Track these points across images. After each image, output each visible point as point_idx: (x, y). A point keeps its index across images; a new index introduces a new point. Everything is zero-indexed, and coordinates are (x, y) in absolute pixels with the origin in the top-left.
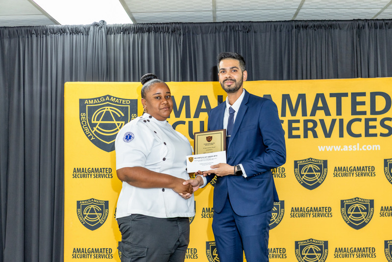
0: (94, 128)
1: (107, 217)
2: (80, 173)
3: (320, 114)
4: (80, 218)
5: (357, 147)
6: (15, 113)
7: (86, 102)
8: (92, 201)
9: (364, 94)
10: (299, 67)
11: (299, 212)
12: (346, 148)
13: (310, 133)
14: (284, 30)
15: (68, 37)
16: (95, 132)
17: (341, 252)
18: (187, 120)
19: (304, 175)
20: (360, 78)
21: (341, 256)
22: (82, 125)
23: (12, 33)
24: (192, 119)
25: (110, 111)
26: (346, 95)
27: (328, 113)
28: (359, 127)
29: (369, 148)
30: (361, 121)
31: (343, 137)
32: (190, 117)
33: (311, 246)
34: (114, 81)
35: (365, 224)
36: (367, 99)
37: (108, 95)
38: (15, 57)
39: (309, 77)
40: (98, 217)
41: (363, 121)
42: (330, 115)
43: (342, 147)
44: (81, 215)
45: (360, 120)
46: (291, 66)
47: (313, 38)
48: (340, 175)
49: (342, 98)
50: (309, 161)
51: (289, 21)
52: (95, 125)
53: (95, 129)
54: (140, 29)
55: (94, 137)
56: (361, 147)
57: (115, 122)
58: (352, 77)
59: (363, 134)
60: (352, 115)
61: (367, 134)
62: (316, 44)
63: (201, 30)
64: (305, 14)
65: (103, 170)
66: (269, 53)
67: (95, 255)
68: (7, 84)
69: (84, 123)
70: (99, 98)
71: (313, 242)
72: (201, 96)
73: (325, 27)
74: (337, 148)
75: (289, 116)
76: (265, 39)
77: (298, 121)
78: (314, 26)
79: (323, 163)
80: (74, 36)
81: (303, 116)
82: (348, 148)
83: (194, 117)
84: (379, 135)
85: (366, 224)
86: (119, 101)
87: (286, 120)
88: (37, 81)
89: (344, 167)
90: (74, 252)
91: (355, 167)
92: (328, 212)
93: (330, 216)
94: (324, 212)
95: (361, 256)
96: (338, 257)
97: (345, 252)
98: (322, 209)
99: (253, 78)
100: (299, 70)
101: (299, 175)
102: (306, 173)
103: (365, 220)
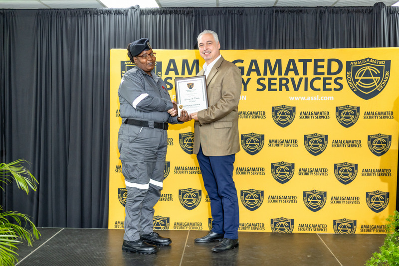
3: (291, 74)
5: (317, 98)
6: (75, 70)
7: (126, 63)
9: (323, 60)
11: (274, 143)
12: (309, 99)
13: (284, 87)
14: (267, 13)
15: (113, 17)
17: (304, 171)
20: (320, 49)
23: (73, 13)
26: (310, 60)
27: (297, 73)
28: (318, 84)
29: (326, 98)
31: (307, 90)
33: (283, 167)
35: (321, 152)
36: (325, 64)
38: (75, 30)
39: (284, 47)
41: (322, 79)
42: (298, 75)
43: (306, 98)
45: (320, 79)
46: (271, 40)
48: (304, 117)
49: (308, 63)
50: (283, 107)
51: (271, 7)
54: (164, 11)
56: (319, 98)
58: (315, 48)
59: (322, 89)
60: (314, 75)
61: (325, 89)
62: (290, 24)
63: (208, 12)
64: (283, 2)
66: (256, 30)
68: (70, 50)
71: (284, 164)
73: (296, 11)
74: (303, 98)
75: (269, 75)
76: (254, 19)
77: (275, 79)
78: (289, 11)
79: (293, 109)
80: (117, 16)
81: (279, 75)
82: (311, 99)
84: (333, 89)
87: (267, 77)
88: (91, 48)
89: (307, 112)
90: (116, 168)
91: (315, 112)
92: (295, 143)
93: (296, 146)
94: (292, 143)
95: (317, 175)
96: (302, 174)
97: (306, 172)
98: (291, 141)
99: (244, 48)
100: (277, 43)
101: (275, 117)
102: (280, 116)
103: (321, 149)
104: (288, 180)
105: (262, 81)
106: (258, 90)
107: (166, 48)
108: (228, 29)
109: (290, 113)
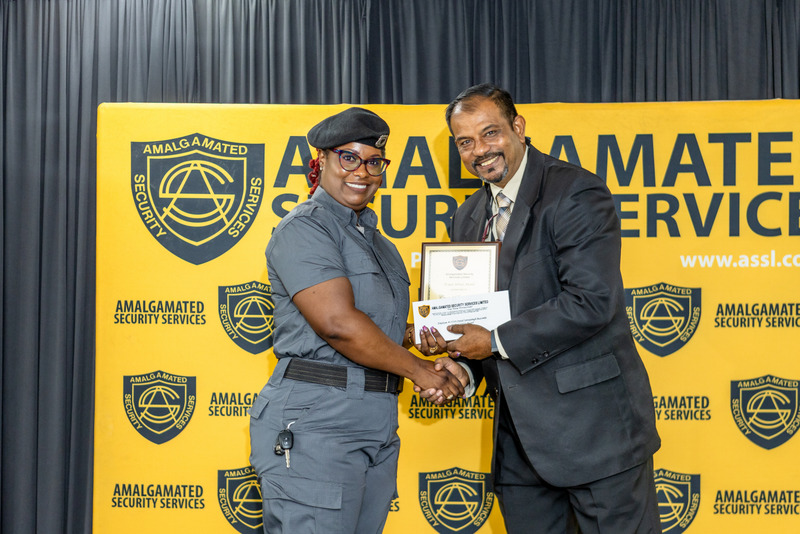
0: (164, 209)
1: (192, 413)
2: (132, 311)
3: (686, 182)
4: (132, 415)
5: (769, 259)
7: (147, 149)
8: (158, 376)
9: (787, 137)
10: (640, 73)
12: (744, 261)
13: (662, 225)
16: (167, 219)
17: (733, 502)
20: (779, 100)
21: (730, 509)
22: (137, 203)
24: (389, 190)
25: (202, 170)
26: (746, 138)
27: (703, 180)
28: (774, 214)
30: (780, 199)
31: (738, 235)
32: (385, 187)
34: (213, 101)
35: (785, 437)
36: (794, 148)
37: (197, 135)
39: (661, 95)
40: (172, 413)
41: (786, 198)
42: (708, 183)
43: (736, 259)
44: (133, 410)
45: (777, 196)
46: (619, 70)
47: (671, 5)
48: (731, 322)
49: (738, 145)
50: (659, 291)
52: (167, 202)
53: (167, 211)
55: (165, 229)
56: (779, 259)
57: (213, 196)
58: (760, 97)
59: (785, 230)
60: (760, 183)
61: (795, 230)
62: (679, 21)
65: (183, 305)
66: (571, 40)
67: (165, 501)
69: (141, 197)
70: (177, 141)
71: (665, 477)
72: (411, 138)
74: (724, 261)
75: (613, 186)
76: (561, 8)
77: (634, 198)
79: (692, 295)
81: (646, 185)
82: (750, 262)
83: (394, 187)
85: (790, 436)
86: (223, 147)
88: (36, 99)
89: (740, 306)
90: (115, 492)
91: (764, 305)
92: (701, 409)
93: (706, 416)
94: (693, 408)
95: (775, 511)
96: (724, 511)
97: (739, 501)
98: (687, 401)
99: (532, 98)
100: (638, 80)
101: (634, 322)
102: (652, 318)
103: (787, 427)
107: (278, 101)
108: (478, 37)
109: (682, 309)
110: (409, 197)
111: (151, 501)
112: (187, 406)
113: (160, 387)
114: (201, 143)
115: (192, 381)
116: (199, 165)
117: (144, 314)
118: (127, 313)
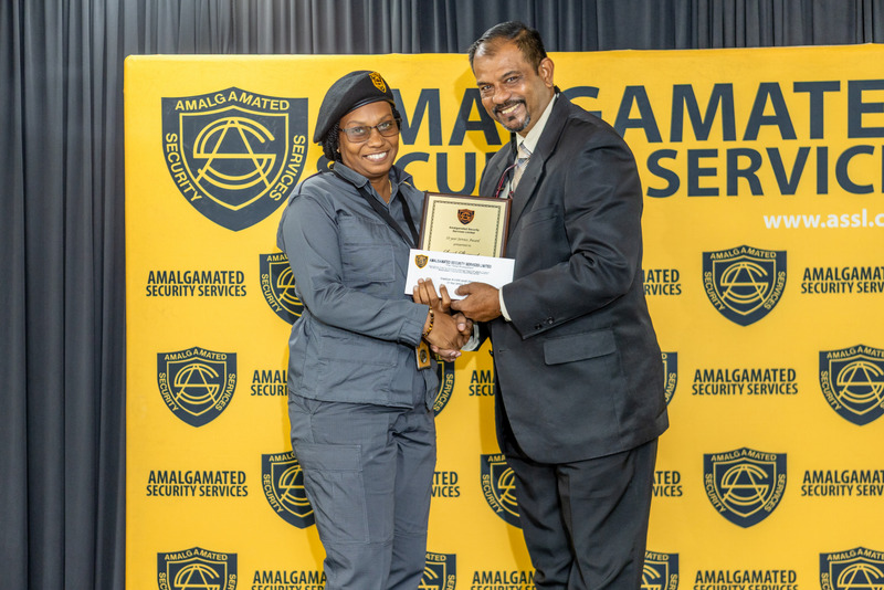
0: (199, 170)
1: (232, 393)
2: (165, 283)
3: (769, 136)
4: (167, 395)
5: (861, 219)
7: (179, 105)
8: (195, 354)
9: (880, 84)
11: (713, 381)
12: (833, 221)
13: (743, 183)
16: (203, 182)
17: (823, 482)
18: (433, 151)
19: (727, 287)
20: (870, 45)
21: (819, 490)
22: (169, 164)
24: (445, 148)
25: (240, 128)
26: (835, 86)
27: (788, 133)
28: (866, 169)
30: (871, 153)
31: (826, 192)
32: (441, 144)
34: (250, 53)
35: (879, 412)
37: (234, 89)
39: (740, 40)
40: (210, 393)
41: (878, 152)
42: (794, 137)
43: (824, 219)
44: (168, 390)
45: (869, 150)
48: (819, 288)
49: (825, 93)
50: (741, 254)
52: (202, 163)
53: (202, 173)
55: (200, 193)
56: (871, 218)
57: (251, 155)
58: (849, 41)
59: (878, 187)
60: (850, 136)
65: (221, 275)
67: (204, 489)
69: (174, 158)
70: (211, 96)
71: (749, 457)
72: (468, 90)
74: (812, 222)
75: (690, 141)
77: (713, 153)
79: (776, 259)
81: (725, 139)
82: (840, 222)
83: (450, 144)
86: (262, 102)
87: (682, 149)
88: (56, 54)
89: (829, 270)
90: (150, 480)
91: (855, 269)
92: (787, 382)
93: (792, 390)
94: (778, 382)
95: (868, 492)
96: (812, 492)
97: (829, 482)
98: (772, 374)
99: (600, 45)
100: (715, 25)
101: (714, 289)
102: (733, 284)
103: (880, 400)
104: (763, 515)
105: (664, 163)
106: (653, 193)
107: (321, 51)
109: (766, 274)
110: (467, 154)
111: (189, 489)
112: (227, 386)
113: (198, 365)
114: (239, 98)
115: (232, 358)
116: (236, 122)
117: (178, 285)
118: (160, 284)
